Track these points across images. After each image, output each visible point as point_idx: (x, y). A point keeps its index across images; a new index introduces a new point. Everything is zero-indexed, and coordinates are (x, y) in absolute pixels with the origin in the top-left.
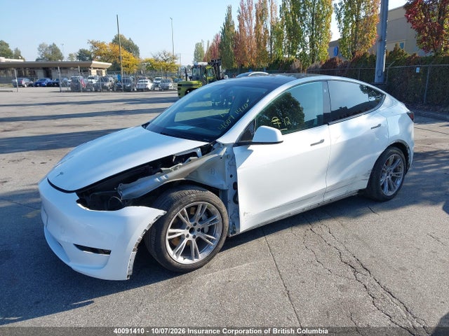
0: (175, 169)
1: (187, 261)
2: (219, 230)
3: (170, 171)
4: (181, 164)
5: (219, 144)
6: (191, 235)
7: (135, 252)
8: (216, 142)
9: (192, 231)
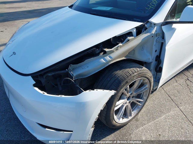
0: (117, 49)
1: (125, 120)
2: (146, 94)
3: (112, 52)
4: (120, 44)
5: (151, 23)
6: (128, 102)
7: (93, 129)
8: (148, 22)
9: (128, 99)
